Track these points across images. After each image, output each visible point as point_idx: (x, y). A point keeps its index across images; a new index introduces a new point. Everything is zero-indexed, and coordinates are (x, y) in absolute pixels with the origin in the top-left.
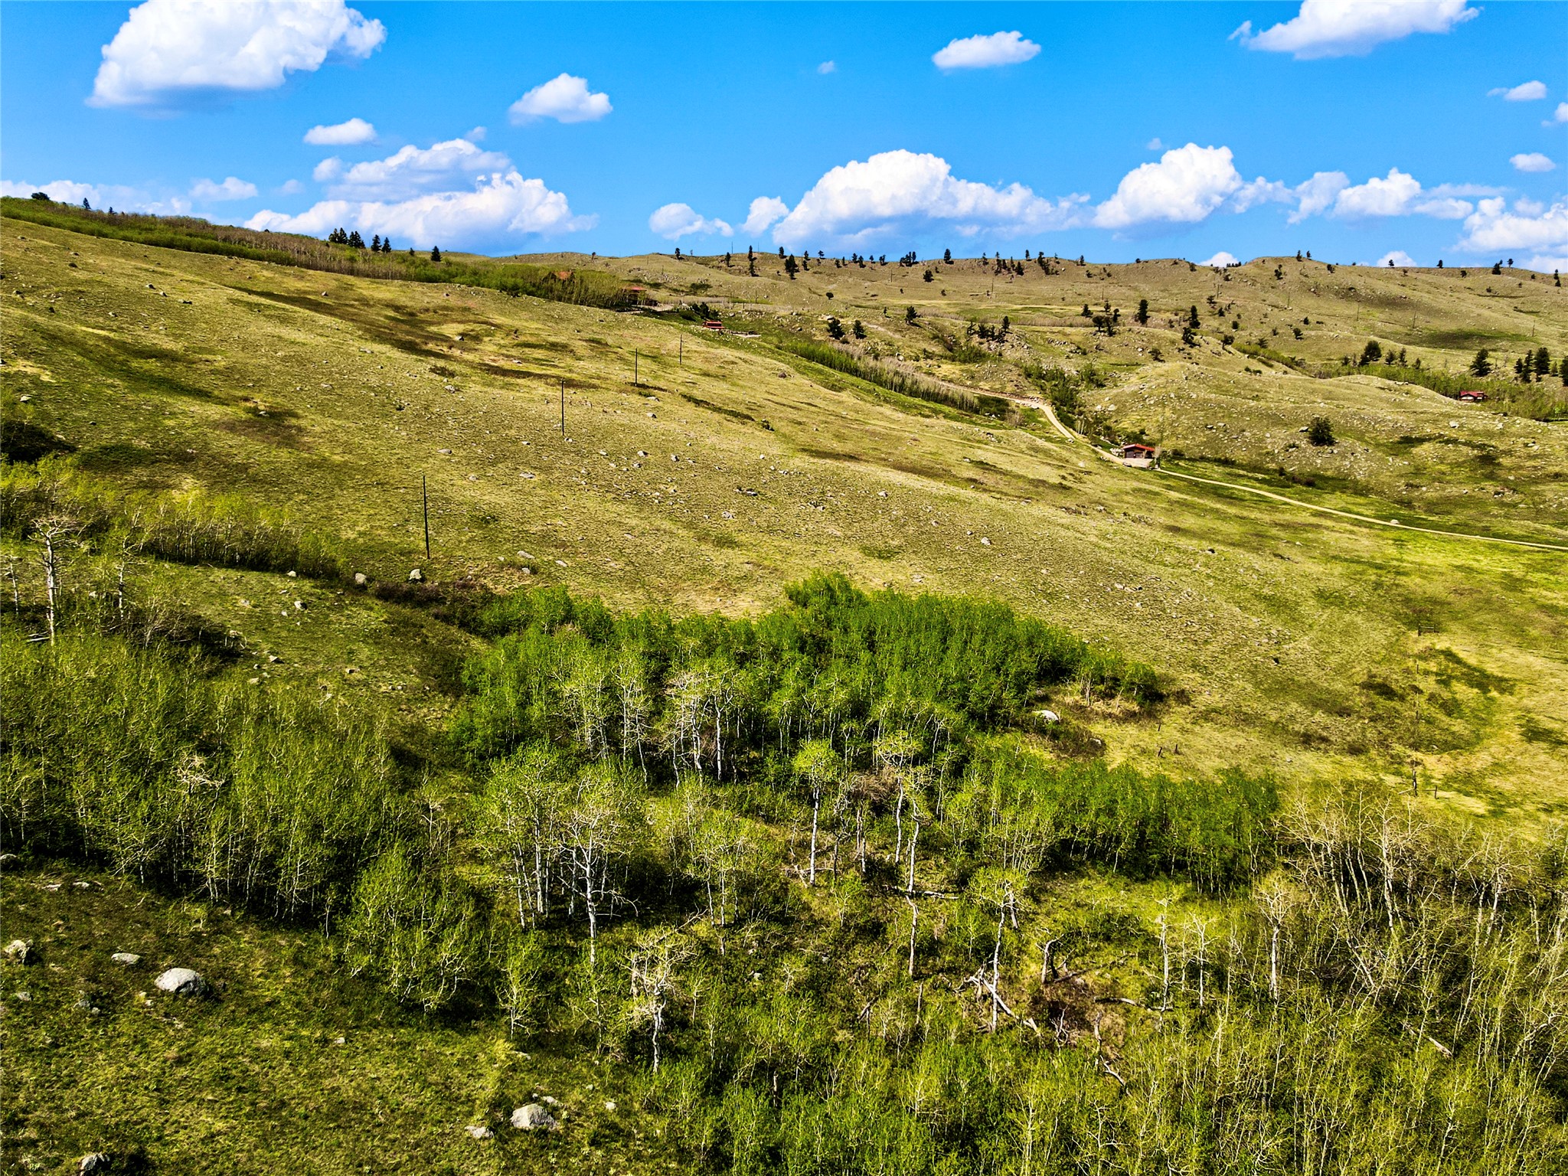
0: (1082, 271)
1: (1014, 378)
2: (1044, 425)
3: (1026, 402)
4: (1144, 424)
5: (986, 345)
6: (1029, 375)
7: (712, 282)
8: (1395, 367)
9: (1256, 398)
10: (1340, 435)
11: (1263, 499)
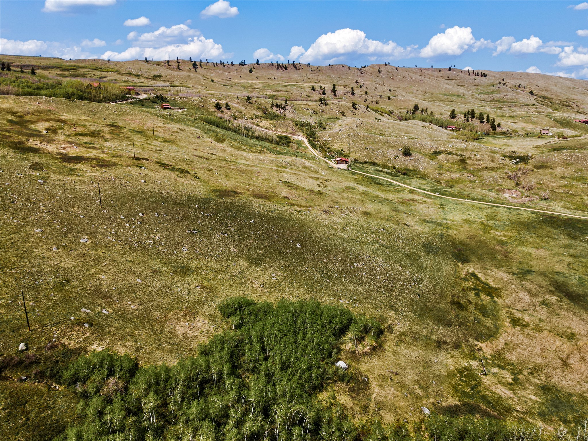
0: (309, 69)
1: (291, 126)
2: (305, 147)
3: (297, 137)
4: (342, 146)
5: (279, 111)
6: (297, 125)
7: (162, 74)
8: (425, 115)
9: (381, 135)
10: (413, 151)
11: (391, 184)
